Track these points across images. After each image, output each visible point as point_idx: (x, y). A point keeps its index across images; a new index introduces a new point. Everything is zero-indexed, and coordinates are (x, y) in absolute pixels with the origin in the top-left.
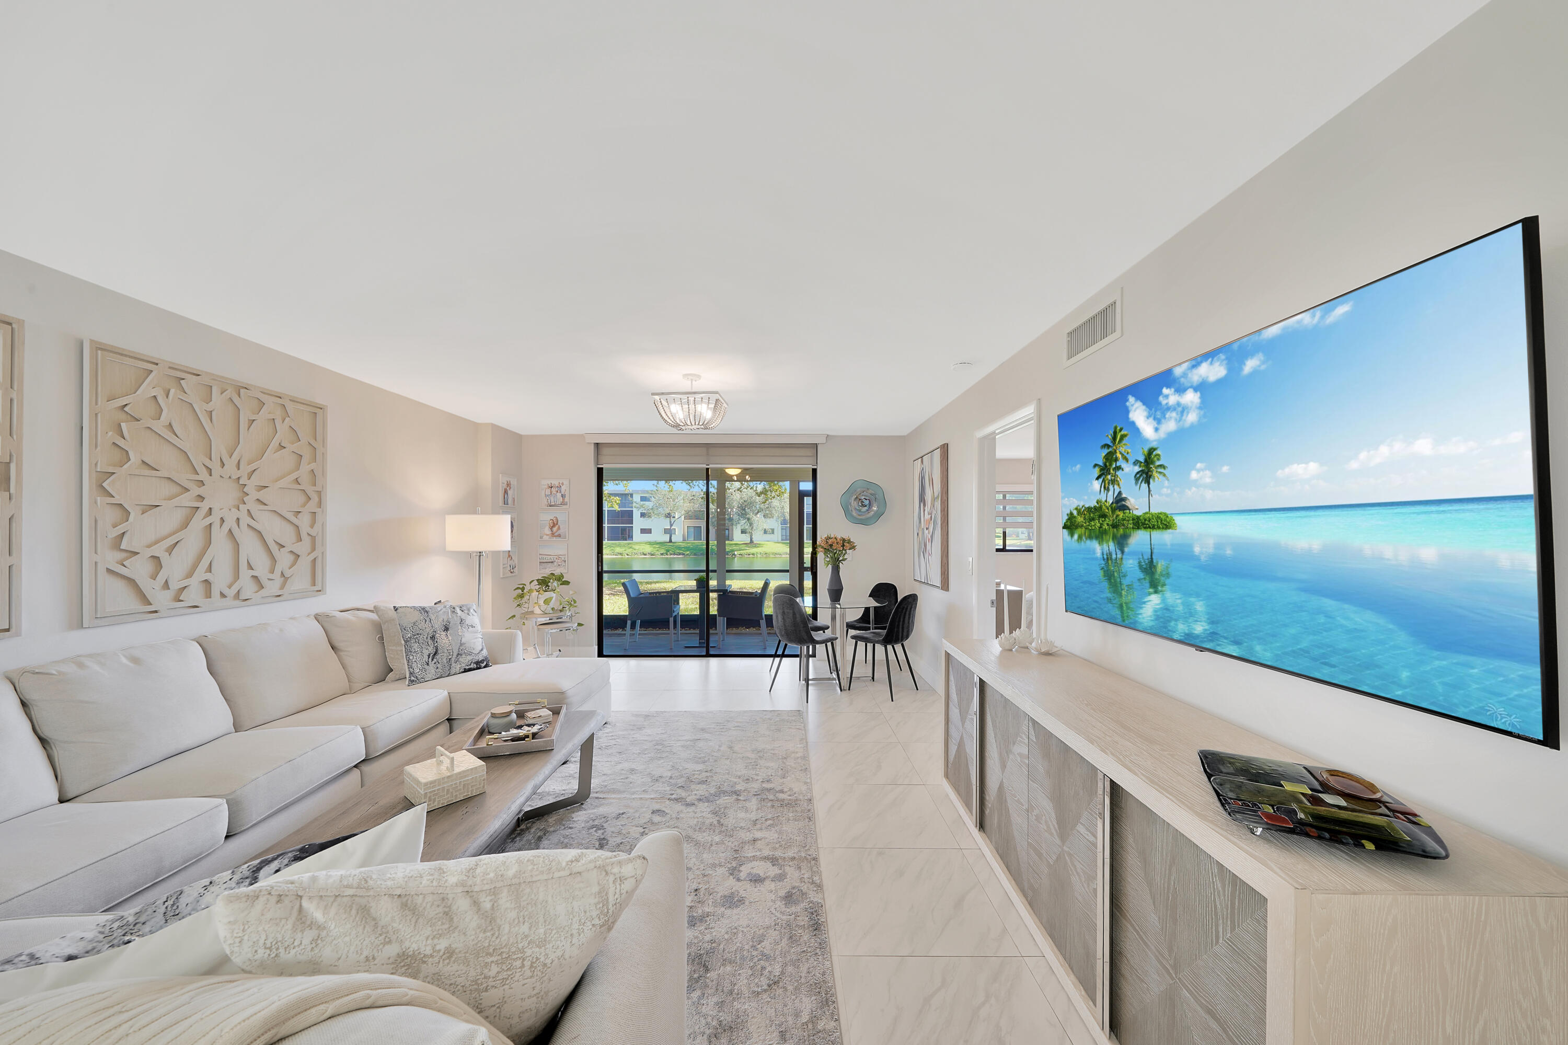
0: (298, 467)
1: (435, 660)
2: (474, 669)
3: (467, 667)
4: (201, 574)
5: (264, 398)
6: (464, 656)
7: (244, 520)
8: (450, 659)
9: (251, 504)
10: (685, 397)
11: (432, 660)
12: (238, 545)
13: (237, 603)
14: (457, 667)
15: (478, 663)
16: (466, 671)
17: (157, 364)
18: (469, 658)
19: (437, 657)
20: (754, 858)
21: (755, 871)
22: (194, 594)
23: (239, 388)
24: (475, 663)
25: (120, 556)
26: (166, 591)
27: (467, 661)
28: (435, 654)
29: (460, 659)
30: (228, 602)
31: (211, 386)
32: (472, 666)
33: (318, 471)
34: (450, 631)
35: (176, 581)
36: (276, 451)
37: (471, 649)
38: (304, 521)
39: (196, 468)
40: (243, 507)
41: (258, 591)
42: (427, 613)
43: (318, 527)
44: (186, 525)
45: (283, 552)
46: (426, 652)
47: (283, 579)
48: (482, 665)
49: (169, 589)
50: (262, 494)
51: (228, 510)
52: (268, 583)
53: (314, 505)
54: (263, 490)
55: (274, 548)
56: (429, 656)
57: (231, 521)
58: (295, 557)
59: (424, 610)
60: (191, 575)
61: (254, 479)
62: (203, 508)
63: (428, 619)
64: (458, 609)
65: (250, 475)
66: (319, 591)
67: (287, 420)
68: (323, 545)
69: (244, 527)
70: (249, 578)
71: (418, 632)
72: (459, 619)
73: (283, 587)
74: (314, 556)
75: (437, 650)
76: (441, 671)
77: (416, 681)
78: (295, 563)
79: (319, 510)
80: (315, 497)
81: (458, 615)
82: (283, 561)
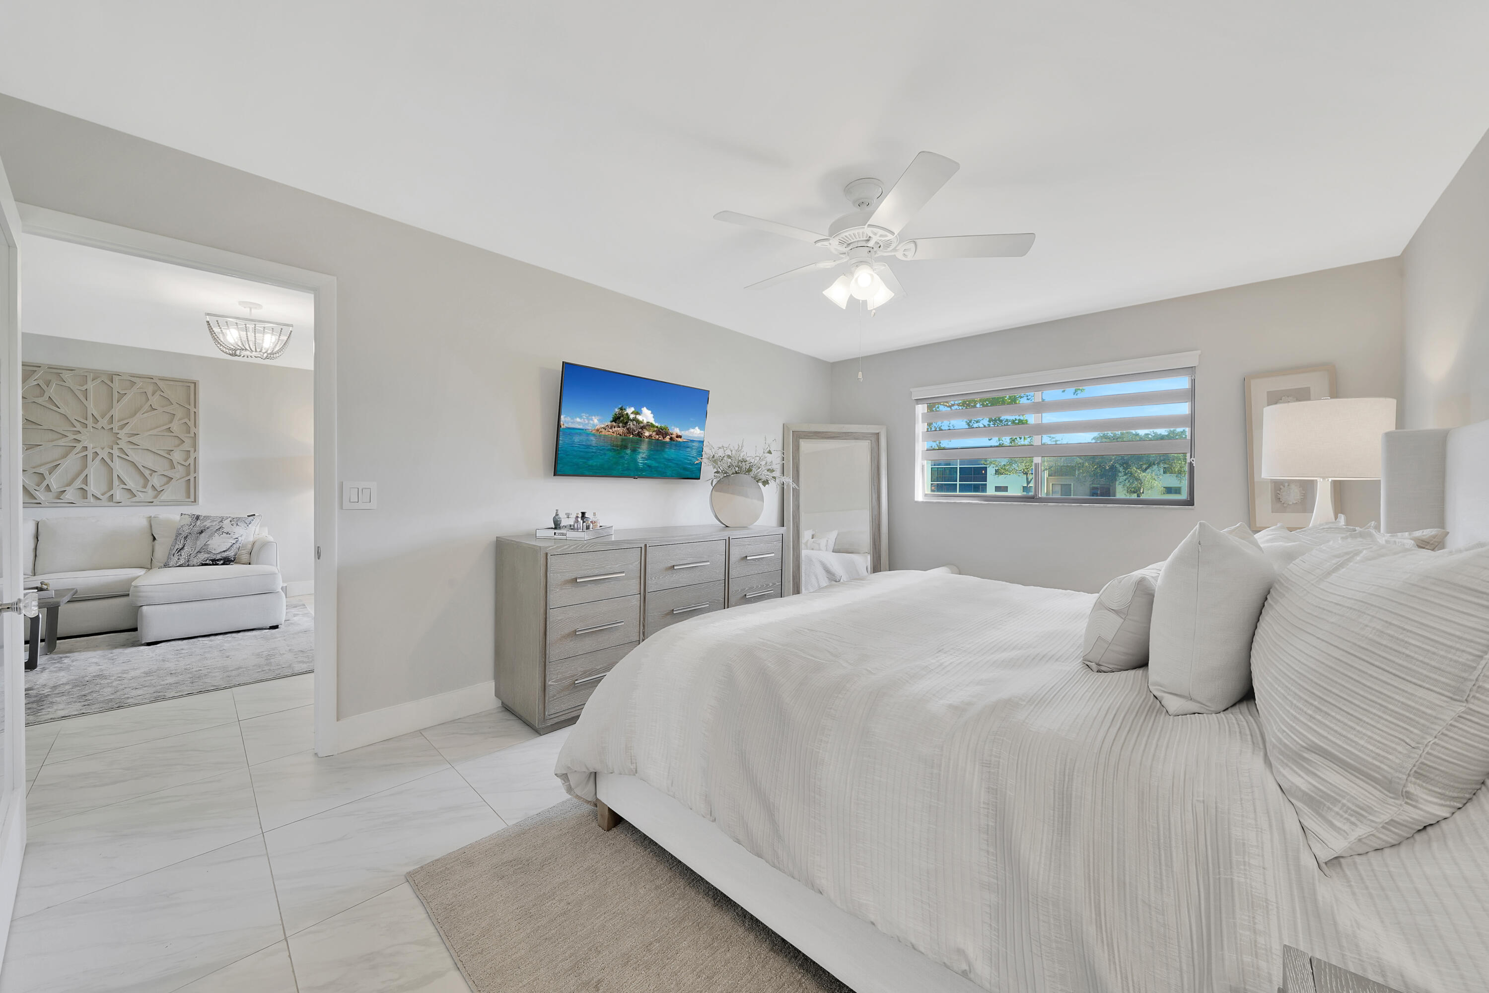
0: (171, 422)
1: (179, 553)
2: (210, 565)
3: (203, 563)
4: (78, 483)
5: (133, 379)
6: (202, 554)
7: (116, 452)
8: (190, 554)
9: (123, 444)
10: (243, 322)
11: (178, 553)
12: (112, 469)
13: (111, 504)
14: (194, 561)
15: (212, 560)
16: (203, 565)
18: (206, 556)
19: (182, 551)
22: (69, 495)
23: (111, 376)
26: (49, 493)
27: (203, 558)
29: (199, 555)
30: (103, 502)
31: (86, 376)
32: (208, 562)
33: (191, 424)
34: (203, 534)
35: (54, 486)
36: (146, 412)
37: (213, 549)
38: (177, 456)
39: (73, 424)
40: (115, 447)
41: (131, 498)
42: (197, 520)
43: (191, 461)
44: (65, 456)
45: (155, 475)
46: (177, 547)
47: (156, 492)
48: (218, 562)
49: (51, 491)
50: (134, 439)
51: (101, 448)
52: (140, 494)
53: (187, 446)
54: (135, 437)
55: (147, 473)
56: (177, 550)
57: (103, 454)
58: (168, 479)
59: (198, 518)
60: (69, 485)
61: (127, 430)
62: (79, 446)
63: (193, 524)
64: (230, 519)
65: (122, 427)
66: (193, 502)
67: (159, 393)
68: (195, 472)
69: (115, 458)
70: (122, 490)
71: (181, 533)
72: (219, 527)
73: (156, 497)
74: (187, 478)
75: (184, 546)
76: (182, 562)
77: (166, 565)
78: (168, 483)
79: (192, 450)
80: (188, 441)
81: (222, 524)
82: (156, 481)
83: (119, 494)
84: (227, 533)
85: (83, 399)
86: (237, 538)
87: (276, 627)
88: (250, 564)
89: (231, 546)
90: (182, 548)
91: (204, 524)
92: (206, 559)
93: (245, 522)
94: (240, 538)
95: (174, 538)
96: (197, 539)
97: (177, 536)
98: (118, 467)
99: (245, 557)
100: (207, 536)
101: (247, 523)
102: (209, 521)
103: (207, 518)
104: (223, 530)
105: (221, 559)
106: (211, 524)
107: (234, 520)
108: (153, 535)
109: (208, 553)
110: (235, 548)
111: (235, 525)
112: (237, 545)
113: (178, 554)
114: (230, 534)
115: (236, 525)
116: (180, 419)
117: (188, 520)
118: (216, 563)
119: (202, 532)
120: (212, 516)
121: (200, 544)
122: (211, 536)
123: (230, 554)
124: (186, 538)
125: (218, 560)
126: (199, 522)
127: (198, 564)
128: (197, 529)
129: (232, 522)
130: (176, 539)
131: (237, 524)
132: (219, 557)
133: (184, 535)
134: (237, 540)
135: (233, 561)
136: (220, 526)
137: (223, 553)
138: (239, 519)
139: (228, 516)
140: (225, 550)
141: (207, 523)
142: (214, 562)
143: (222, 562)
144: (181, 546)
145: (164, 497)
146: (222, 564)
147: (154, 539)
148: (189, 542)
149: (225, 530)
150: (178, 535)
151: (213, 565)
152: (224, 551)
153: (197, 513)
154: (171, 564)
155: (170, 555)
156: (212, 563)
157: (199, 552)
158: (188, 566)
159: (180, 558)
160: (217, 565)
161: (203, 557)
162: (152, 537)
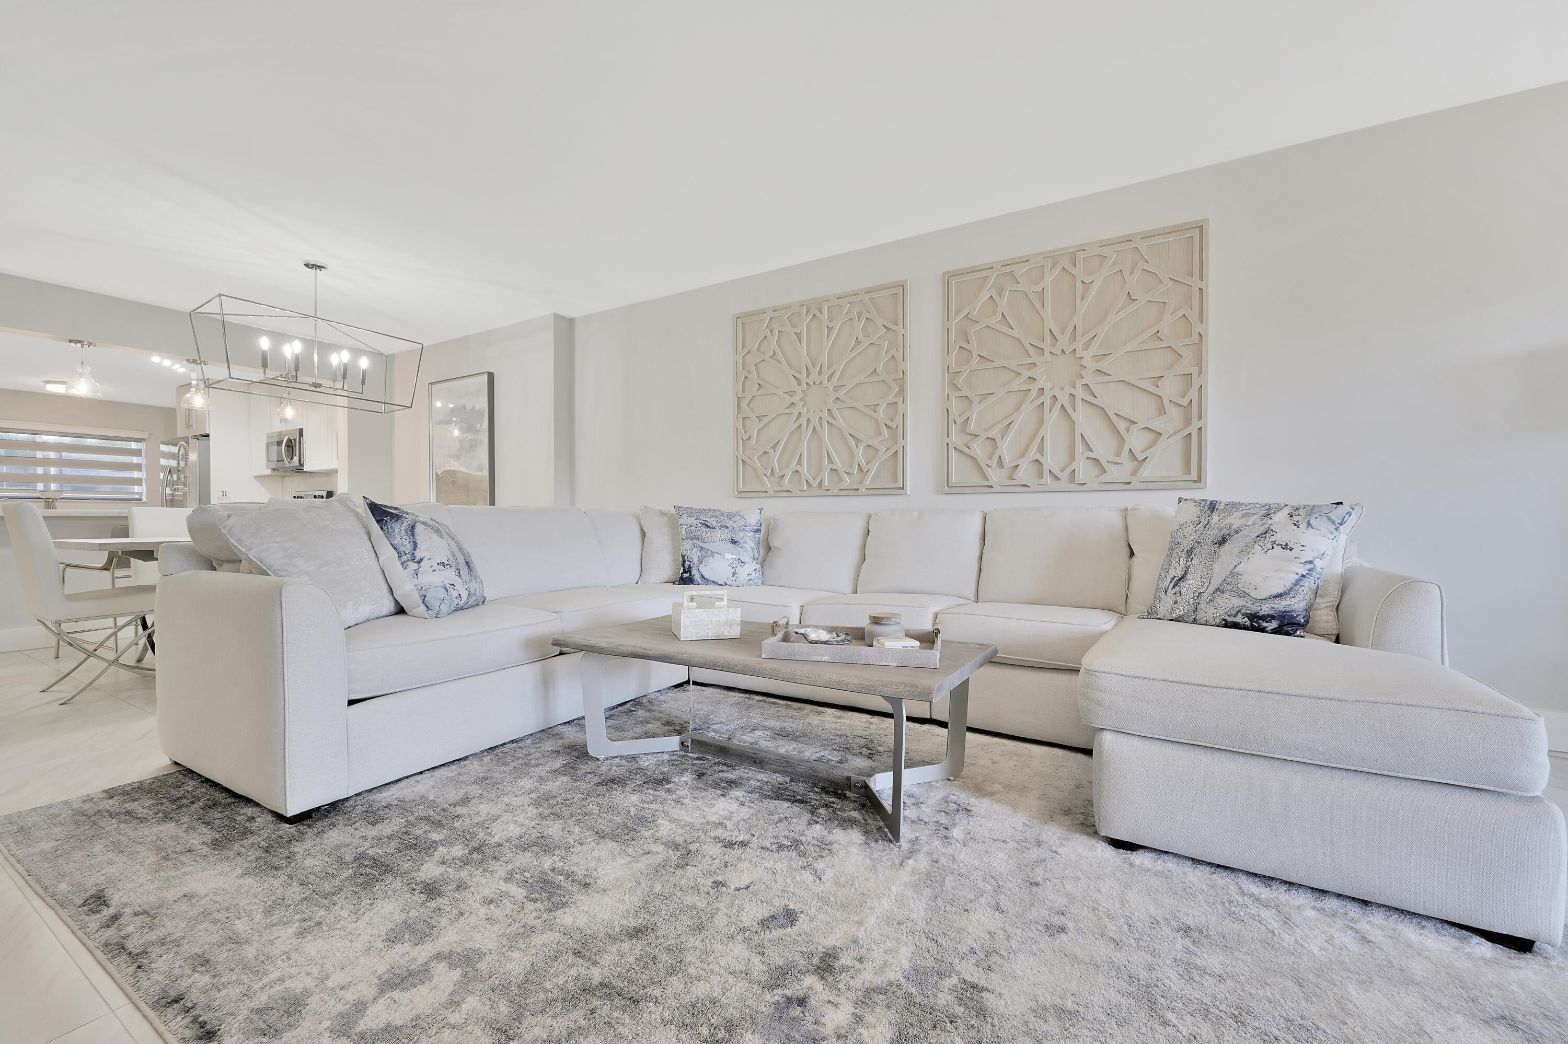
0: (1160, 319)
1: (1177, 588)
3: (1229, 619)
4: (1033, 452)
5: (1103, 251)
6: (1226, 595)
7: (1080, 393)
8: (1200, 593)
11: (1174, 587)
12: (1074, 424)
13: (1073, 486)
14: (1208, 612)
15: (1253, 617)
16: (1229, 625)
17: (992, 268)
18: (1237, 602)
19: (1182, 584)
20: (453, 1003)
21: (423, 990)
22: (1023, 474)
23: (1075, 255)
24: (1246, 615)
25: (967, 438)
26: (1002, 471)
28: (1180, 579)
29: (1218, 599)
30: (1064, 484)
31: (1043, 266)
32: (1239, 619)
33: (1193, 317)
34: (1227, 546)
35: (1008, 460)
36: (1122, 308)
37: (1252, 587)
38: (1170, 388)
39: (1027, 352)
40: (1079, 382)
41: (1098, 477)
42: (1212, 512)
43: (1193, 394)
44: (1017, 408)
45: (1134, 428)
46: (1172, 573)
47: (1136, 463)
48: (1265, 624)
49: (1003, 467)
50: (1104, 365)
51: (1061, 388)
52: (1112, 466)
53: (1186, 365)
54: (1106, 359)
55: (1122, 425)
56: (1172, 579)
57: (1064, 399)
58: (1153, 436)
59: (1213, 506)
60: (1022, 455)
61: (1094, 350)
62: (1035, 388)
63: (1204, 522)
64: (1286, 511)
65: (1086, 346)
66: (1195, 482)
67: (1142, 265)
68: (1200, 418)
69: (1079, 404)
70: (1087, 460)
71: (1180, 540)
72: (1262, 529)
73: (1135, 473)
74: (1185, 433)
75: (1186, 573)
76: (1182, 610)
77: (1151, 614)
78: (1152, 444)
79: (1194, 370)
80: (1188, 354)
81: (1270, 521)
82: (1137, 440)
83: (1084, 470)
84: (1285, 547)
85: (1038, 305)
86: (1311, 562)
87: (1523, 945)
88: (1337, 641)
89: (1297, 582)
90: (1182, 578)
91: (1227, 521)
92: (1236, 610)
93: (1329, 519)
94: (1319, 564)
95: (1167, 552)
96: (1214, 555)
97: (1171, 548)
98: (1084, 419)
99: (1324, 617)
100: (1237, 552)
101: (1333, 522)
102: (1239, 514)
103: (1234, 506)
104: (1273, 539)
105: (1273, 617)
106: (1242, 522)
107: (1301, 512)
108: (1129, 546)
109: (1240, 596)
110: (1306, 589)
111: (1303, 526)
112: (1308, 584)
113: (1174, 591)
114: (1291, 549)
115: (1305, 524)
116: (1175, 311)
117: (1191, 512)
118: (1259, 626)
119: (1223, 541)
120: (1243, 501)
121: (1220, 570)
122: (1246, 551)
123: (1296, 604)
124: (1190, 552)
125: (1264, 618)
126: (1215, 517)
127: (1218, 621)
128: (1213, 534)
129: (1296, 518)
130: (1170, 555)
131: (1309, 524)
132: (1265, 609)
133: (1186, 545)
134: (1310, 566)
135: (1303, 626)
136: (1267, 526)
137: (1277, 601)
138: (1311, 510)
139: (1282, 502)
140: (1280, 591)
141: (1235, 520)
142: (1255, 623)
143: (1274, 625)
144: (1180, 573)
145: (1146, 472)
146: (1275, 631)
147: (1132, 554)
148: (1197, 564)
149: (1280, 538)
150: (1174, 545)
151: (1254, 629)
152: (1279, 596)
153: (1211, 498)
154: (1162, 611)
155: (1159, 592)
156: (1248, 623)
157: (1217, 590)
158: (1195, 622)
159: (1179, 599)
160: (1263, 630)
161: (1227, 604)
162: (1127, 551)
